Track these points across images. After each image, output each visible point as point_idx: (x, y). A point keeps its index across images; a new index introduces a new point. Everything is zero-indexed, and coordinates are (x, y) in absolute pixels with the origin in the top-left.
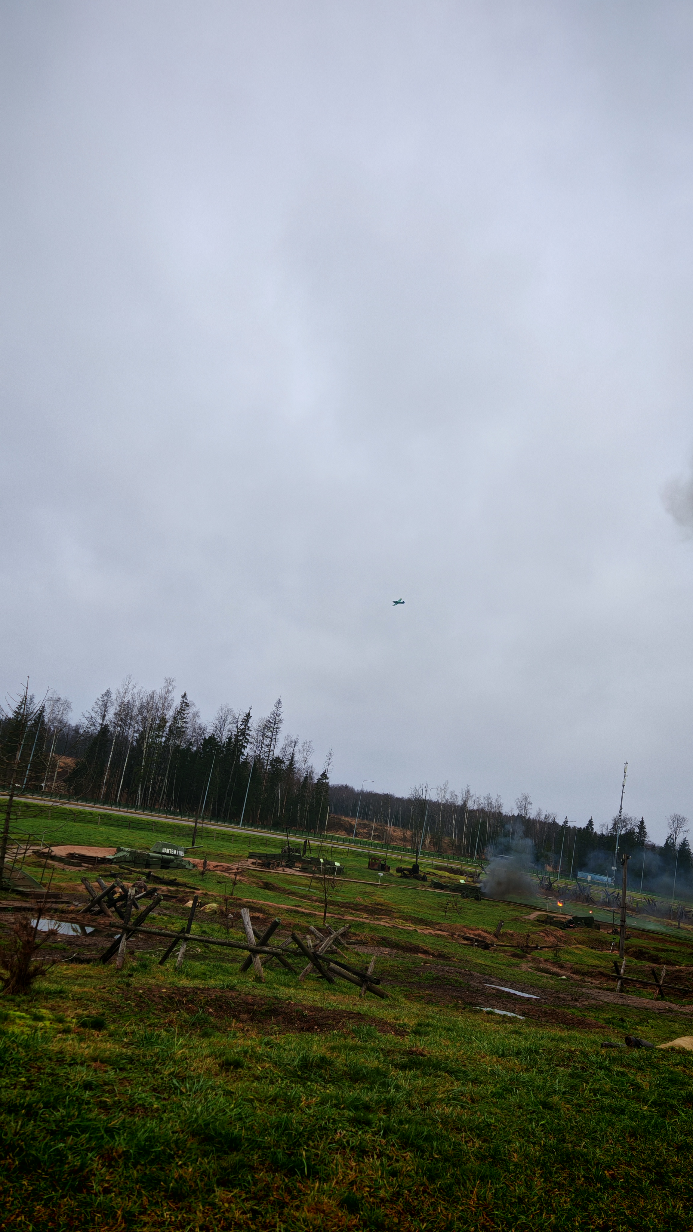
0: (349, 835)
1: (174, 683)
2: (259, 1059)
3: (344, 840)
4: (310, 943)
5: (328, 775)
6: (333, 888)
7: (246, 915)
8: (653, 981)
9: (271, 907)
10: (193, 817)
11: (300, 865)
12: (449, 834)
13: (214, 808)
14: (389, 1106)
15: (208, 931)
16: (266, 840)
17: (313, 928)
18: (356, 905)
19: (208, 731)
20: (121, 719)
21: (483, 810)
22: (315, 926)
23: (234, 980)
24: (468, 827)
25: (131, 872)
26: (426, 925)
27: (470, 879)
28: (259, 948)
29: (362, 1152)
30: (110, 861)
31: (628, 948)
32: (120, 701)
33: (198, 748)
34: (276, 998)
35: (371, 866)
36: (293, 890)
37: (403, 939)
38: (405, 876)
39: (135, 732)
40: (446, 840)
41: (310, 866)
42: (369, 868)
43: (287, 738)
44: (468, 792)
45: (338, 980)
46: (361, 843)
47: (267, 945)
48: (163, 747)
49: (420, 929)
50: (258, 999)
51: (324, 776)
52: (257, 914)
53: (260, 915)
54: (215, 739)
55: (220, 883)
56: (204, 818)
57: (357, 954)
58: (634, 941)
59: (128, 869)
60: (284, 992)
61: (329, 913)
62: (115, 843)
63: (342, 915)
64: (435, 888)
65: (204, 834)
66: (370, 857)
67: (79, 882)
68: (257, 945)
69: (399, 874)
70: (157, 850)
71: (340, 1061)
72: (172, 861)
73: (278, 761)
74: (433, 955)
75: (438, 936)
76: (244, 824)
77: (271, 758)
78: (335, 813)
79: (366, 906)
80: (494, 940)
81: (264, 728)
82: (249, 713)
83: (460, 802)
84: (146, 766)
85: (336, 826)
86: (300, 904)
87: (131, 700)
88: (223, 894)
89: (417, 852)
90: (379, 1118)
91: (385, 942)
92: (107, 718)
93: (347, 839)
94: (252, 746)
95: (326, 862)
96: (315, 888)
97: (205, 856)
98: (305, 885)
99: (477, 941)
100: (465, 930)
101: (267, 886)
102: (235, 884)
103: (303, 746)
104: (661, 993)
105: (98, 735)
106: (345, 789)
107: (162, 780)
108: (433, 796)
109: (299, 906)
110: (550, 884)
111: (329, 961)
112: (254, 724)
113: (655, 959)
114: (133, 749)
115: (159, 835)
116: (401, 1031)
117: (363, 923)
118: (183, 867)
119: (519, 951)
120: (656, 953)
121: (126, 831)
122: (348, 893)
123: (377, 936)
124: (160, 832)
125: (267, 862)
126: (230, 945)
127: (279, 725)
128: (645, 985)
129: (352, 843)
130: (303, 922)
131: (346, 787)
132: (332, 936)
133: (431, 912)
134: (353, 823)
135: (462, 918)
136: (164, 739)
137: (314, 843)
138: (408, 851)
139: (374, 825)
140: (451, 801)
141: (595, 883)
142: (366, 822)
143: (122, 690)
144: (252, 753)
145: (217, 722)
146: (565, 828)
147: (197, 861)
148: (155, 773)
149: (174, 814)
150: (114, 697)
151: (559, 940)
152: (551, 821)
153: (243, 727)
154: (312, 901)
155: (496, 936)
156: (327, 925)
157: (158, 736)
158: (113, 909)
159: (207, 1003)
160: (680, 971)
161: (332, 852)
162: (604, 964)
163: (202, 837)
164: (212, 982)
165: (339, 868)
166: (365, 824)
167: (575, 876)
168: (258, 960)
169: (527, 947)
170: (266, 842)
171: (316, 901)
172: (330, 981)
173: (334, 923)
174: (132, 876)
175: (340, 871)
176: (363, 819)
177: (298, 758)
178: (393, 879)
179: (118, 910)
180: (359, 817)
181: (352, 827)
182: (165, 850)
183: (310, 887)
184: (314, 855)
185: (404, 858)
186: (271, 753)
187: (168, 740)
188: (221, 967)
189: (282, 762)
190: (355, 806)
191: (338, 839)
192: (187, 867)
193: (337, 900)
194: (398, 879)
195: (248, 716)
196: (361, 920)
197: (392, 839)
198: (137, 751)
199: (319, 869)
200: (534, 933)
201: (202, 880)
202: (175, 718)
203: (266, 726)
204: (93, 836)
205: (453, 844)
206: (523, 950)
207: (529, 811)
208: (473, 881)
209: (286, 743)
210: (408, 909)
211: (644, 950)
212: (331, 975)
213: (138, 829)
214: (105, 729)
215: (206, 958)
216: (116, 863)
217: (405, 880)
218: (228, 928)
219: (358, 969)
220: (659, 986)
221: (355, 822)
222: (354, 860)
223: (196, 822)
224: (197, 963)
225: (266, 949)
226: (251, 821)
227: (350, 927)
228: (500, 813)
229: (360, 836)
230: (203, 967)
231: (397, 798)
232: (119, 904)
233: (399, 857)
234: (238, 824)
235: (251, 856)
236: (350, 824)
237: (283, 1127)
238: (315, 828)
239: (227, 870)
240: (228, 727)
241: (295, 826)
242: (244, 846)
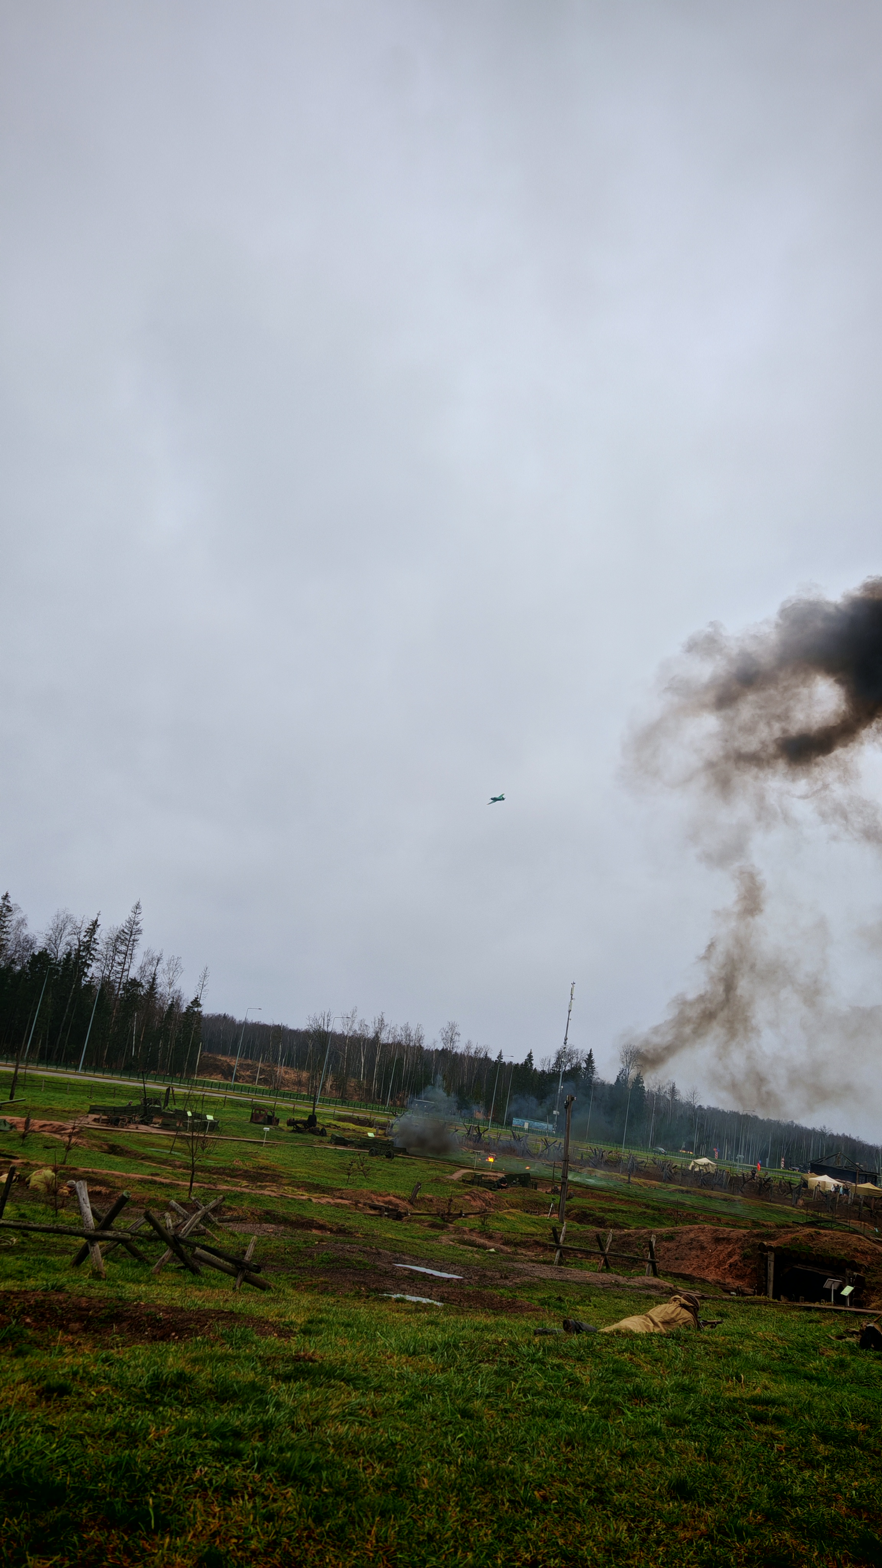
0: (226, 1079)
2: (93, 1382)
3: (219, 1086)
4: (169, 1222)
5: (201, 1002)
6: (203, 1148)
7: (83, 1190)
8: (597, 1249)
9: (118, 1177)
10: (12, 1060)
11: (160, 1121)
12: (357, 1075)
13: (43, 1048)
14: (266, 1430)
15: (28, 1213)
16: (115, 1088)
17: (174, 1202)
18: (233, 1170)
19: (38, 944)
21: (399, 1044)
22: (177, 1201)
23: (62, 1278)
24: (380, 1066)
26: (324, 1192)
27: (380, 1132)
28: (99, 1233)
29: (228, 1492)
31: (569, 1210)
33: (23, 967)
34: (120, 1299)
35: (254, 1119)
36: (150, 1154)
37: (293, 1211)
38: (298, 1130)
40: (352, 1083)
41: (172, 1121)
42: (251, 1121)
43: (146, 954)
44: (382, 1020)
45: (204, 1269)
46: (242, 1089)
47: (111, 1229)
49: (315, 1198)
50: (94, 1302)
51: (196, 1003)
52: (98, 1188)
53: (103, 1189)
54: (48, 955)
56: (28, 1061)
57: (232, 1234)
58: (577, 1201)
60: (131, 1290)
61: (197, 1182)
63: (215, 1184)
64: (337, 1144)
65: (27, 1083)
66: (254, 1106)
68: (96, 1230)
69: (291, 1128)
71: (204, 1377)
73: (134, 983)
74: (331, 1230)
75: (337, 1205)
76: (85, 1068)
77: (124, 980)
78: (210, 1051)
79: (246, 1171)
80: (409, 1207)
81: (117, 940)
82: (96, 921)
83: (371, 1034)
85: (210, 1068)
86: (159, 1172)
89: (315, 1099)
90: (253, 1447)
91: (269, 1217)
93: (224, 1084)
94: (99, 964)
95: (195, 1116)
96: (179, 1150)
97: (29, 1112)
98: (166, 1147)
99: (387, 1210)
100: (373, 1196)
101: (114, 1150)
103: (168, 964)
104: (606, 1263)
106: (224, 1020)
108: (337, 1027)
109: (157, 1175)
110: (480, 1134)
111: (194, 1245)
112: (102, 935)
113: (600, 1223)
116: (285, 1332)
117: (242, 1193)
119: (439, 1221)
120: (602, 1214)
122: (223, 1155)
123: (259, 1209)
125: (115, 1117)
126: (59, 1231)
127: (137, 937)
128: (588, 1254)
129: (231, 1089)
130: (160, 1195)
131: (225, 1017)
132: (199, 1212)
133: (331, 1175)
134: (232, 1064)
135: (369, 1181)
137: (180, 1091)
138: (303, 1098)
139: (260, 1065)
140: (359, 1032)
141: (533, 1132)
142: (249, 1062)
144: (98, 974)
145: (51, 932)
146: (499, 1064)
147: (16, 1119)
151: (489, 1204)
152: (482, 1056)
153: (87, 938)
154: (175, 1167)
155: (411, 1202)
156: (193, 1198)
159: (23, 1311)
160: (629, 1235)
161: (203, 1101)
162: (541, 1231)
163: (24, 1087)
164: (31, 1283)
165: (212, 1122)
166: (248, 1065)
167: (509, 1123)
168: (97, 1249)
169: (449, 1214)
170: (114, 1092)
171: (180, 1167)
172: (195, 1271)
173: (203, 1195)
175: (213, 1126)
176: (246, 1058)
177: (161, 979)
178: (283, 1134)
180: (241, 1056)
181: (231, 1068)
183: (172, 1148)
184: (179, 1107)
185: (298, 1107)
186: (125, 974)
188: (45, 1261)
189: (140, 985)
190: (236, 1042)
191: (212, 1085)
193: (208, 1165)
194: (290, 1135)
195: (95, 924)
196: (239, 1189)
197: (283, 1083)
199: (185, 1125)
200: (458, 1196)
201: (22, 1145)
203: (118, 937)
205: (360, 1088)
206: (443, 1219)
207: (457, 1044)
208: (385, 1134)
209: (145, 960)
210: (301, 1172)
211: (588, 1212)
212: (195, 1263)
215: (23, 1250)
217: (298, 1135)
218: (56, 1208)
219: (232, 1254)
220: (603, 1255)
221: (235, 1062)
222: (232, 1112)
223: (17, 1067)
224: (11, 1258)
225: (109, 1234)
226: (94, 1064)
227: (224, 1199)
228: (421, 1047)
229: (241, 1081)
230: (19, 1263)
231: (291, 1030)
233: (292, 1106)
234: (77, 1068)
235: (93, 1110)
236: (229, 1065)
237: (124, 1469)
238: (181, 1072)
239: (59, 1130)
240: (66, 939)
241: (155, 1069)
242: (84, 1097)
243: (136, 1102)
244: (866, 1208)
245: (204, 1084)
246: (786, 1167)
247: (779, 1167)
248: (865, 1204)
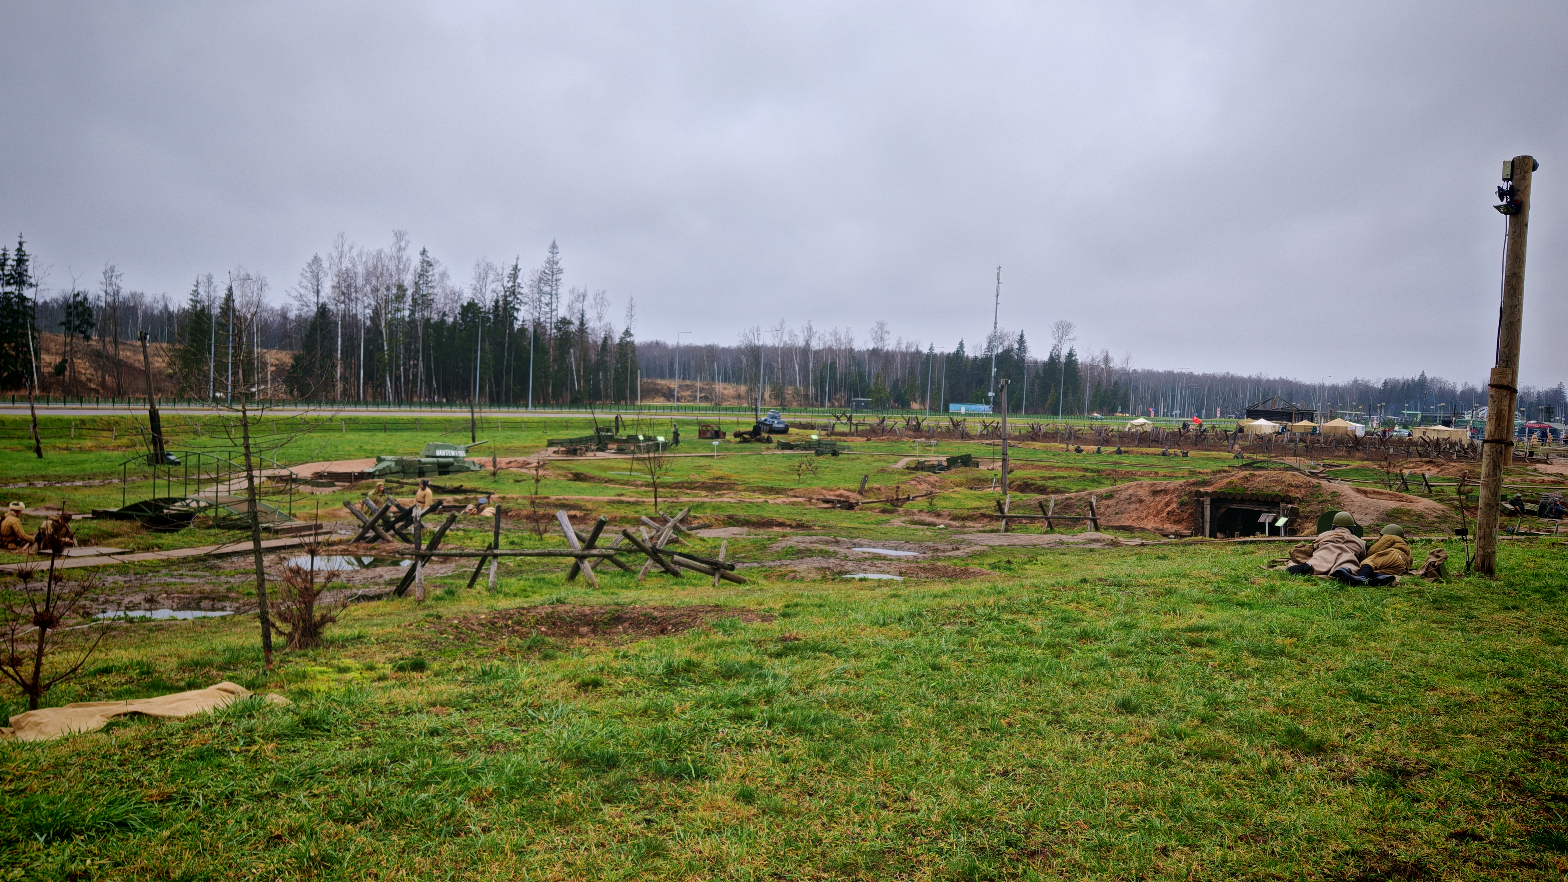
0: (668, 400)
1: (407, 237)
2: (618, 674)
3: (664, 408)
4: (646, 536)
5: (632, 332)
6: (661, 467)
7: (563, 516)
8: (1041, 514)
9: (588, 501)
10: (465, 405)
11: (615, 446)
12: (793, 383)
13: (491, 392)
14: (769, 696)
15: (516, 540)
16: (566, 422)
17: (644, 517)
18: (691, 483)
19: (465, 295)
20: (343, 294)
21: (830, 349)
22: (646, 515)
23: (562, 593)
24: (814, 372)
25: (402, 485)
26: (778, 493)
27: (823, 433)
28: (586, 552)
30: (371, 475)
31: (1011, 483)
32: (335, 269)
33: (456, 317)
34: (617, 604)
35: (702, 434)
36: (612, 477)
37: (753, 514)
38: (745, 441)
39: (365, 307)
40: (789, 390)
41: (626, 445)
42: (700, 437)
43: (572, 291)
44: (811, 328)
45: (682, 571)
46: (685, 408)
47: (595, 548)
48: (409, 323)
49: (771, 499)
50: (596, 609)
51: (627, 333)
52: (572, 513)
53: (578, 513)
54: (476, 305)
55: (518, 481)
56: (480, 405)
57: (702, 539)
58: (1018, 473)
59: (398, 482)
60: (627, 596)
61: (661, 497)
62: (372, 451)
63: (677, 497)
64: (783, 449)
65: (485, 425)
66: (699, 423)
67: (339, 505)
68: (583, 550)
69: (738, 439)
70: (430, 453)
71: (708, 661)
72: (451, 464)
73: (565, 322)
74: (791, 526)
75: (793, 504)
76: (534, 406)
77: (554, 320)
78: (648, 376)
79: (703, 483)
80: (859, 497)
81: (539, 282)
82: (517, 266)
83: (801, 343)
84: (391, 349)
85: (651, 392)
86: (623, 492)
87: (350, 266)
88: (527, 495)
89: (756, 410)
91: (732, 521)
92: (322, 294)
93: (667, 406)
94: (527, 307)
95: (647, 439)
96: (637, 470)
97: (493, 452)
98: (625, 469)
99: (839, 502)
100: (824, 492)
101: (578, 477)
102: (537, 481)
103: (595, 299)
104: (1050, 525)
105: (316, 318)
106: (656, 346)
107: (416, 366)
108: (767, 339)
109: (622, 495)
110: (919, 424)
111: (671, 554)
112: (525, 280)
113: (1042, 490)
114: (368, 330)
115: (427, 434)
116: (767, 617)
117: (703, 503)
118: (468, 469)
119: (888, 506)
120: (1043, 482)
121: (382, 435)
122: (678, 471)
123: (722, 515)
124: (426, 430)
125: (573, 448)
126: (550, 554)
127: (560, 276)
128: (1032, 519)
129: (675, 410)
130: (630, 512)
131: (657, 343)
132: (669, 524)
133: (781, 477)
134: (672, 386)
135: (818, 479)
136: (407, 313)
137: (628, 416)
138: (745, 410)
139: (699, 384)
140: (789, 342)
141: (970, 415)
142: (688, 382)
143: (335, 254)
144: (528, 317)
145: (474, 282)
146: (931, 358)
147: (484, 459)
148: (404, 357)
149: (441, 405)
150: (325, 264)
151: (934, 486)
152: (913, 350)
153: (511, 284)
154: (637, 486)
155: (860, 493)
156: (660, 512)
157: (398, 310)
158: (392, 532)
159: (537, 622)
160: (1071, 498)
161: (651, 424)
162: (985, 504)
163: (483, 429)
164: (536, 599)
166: (687, 386)
167: (946, 410)
168: (587, 565)
169: (898, 499)
170: (567, 425)
171: (642, 486)
172: (676, 574)
173: (669, 509)
174: (404, 489)
176: (684, 379)
177: (591, 317)
178: (731, 446)
179: (398, 533)
180: (679, 378)
181: (672, 390)
182: (439, 453)
183: (631, 470)
184: (632, 432)
185: (741, 420)
186: (554, 313)
187: (413, 312)
188: (544, 579)
189: (570, 323)
190: (672, 365)
191: (656, 408)
192: (472, 468)
193: (668, 481)
194: (738, 446)
195: (516, 269)
196: (700, 499)
197: (724, 398)
198: (374, 332)
199: (639, 447)
200: (904, 483)
201: (495, 482)
202: (416, 284)
203: (540, 280)
204: (340, 447)
205: (798, 394)
206: (893, 504)
207: (887, 342)
208: (828, 435)
209: (572, 297)
210: (755, 478)
211: (1030, 482)
212: (676, 568)
213: (397, 430)
214: (323, 311)
215: (521, 572)
216: (379, 476)
217: (745, 445)
218: (540, 534)
219: (703, 556)
220: (1047, 519)
221: (674, 384)
223: (473, 412)
224: (513, 580)
225: (594, 552)
226: (543, 401)
227: (689, 511)
228: (851, 350)
229: (683, 401)
230: (522, 583)
231: (724, 349)
232: (398, 526)
233: (735, 419)
234: (527, 406)
235: (551, 443)
236: (669, 387)
238: (625, 398)
239: (525, 465)
240: (490, 287)
241: (600, 399)
242: (540, 433)
243: (590, 432)
244: (1301, 445)
245: (650, 408)
246: (1222, 416)
247: (1215, 416)
248: (1301, 440)
